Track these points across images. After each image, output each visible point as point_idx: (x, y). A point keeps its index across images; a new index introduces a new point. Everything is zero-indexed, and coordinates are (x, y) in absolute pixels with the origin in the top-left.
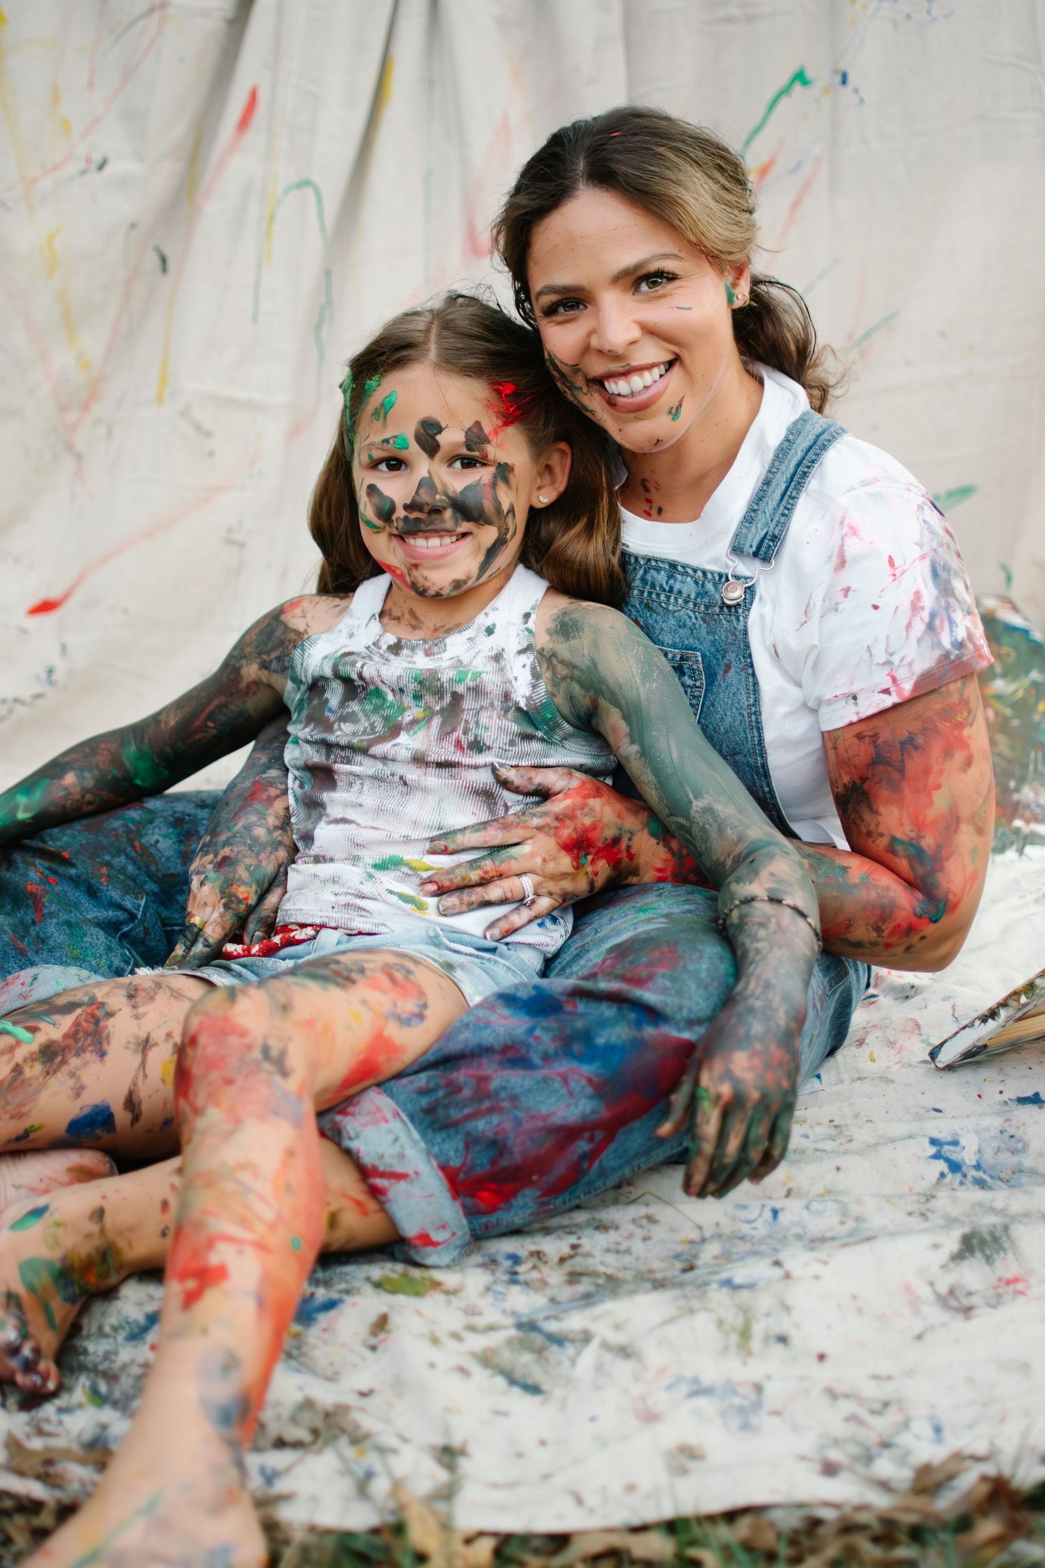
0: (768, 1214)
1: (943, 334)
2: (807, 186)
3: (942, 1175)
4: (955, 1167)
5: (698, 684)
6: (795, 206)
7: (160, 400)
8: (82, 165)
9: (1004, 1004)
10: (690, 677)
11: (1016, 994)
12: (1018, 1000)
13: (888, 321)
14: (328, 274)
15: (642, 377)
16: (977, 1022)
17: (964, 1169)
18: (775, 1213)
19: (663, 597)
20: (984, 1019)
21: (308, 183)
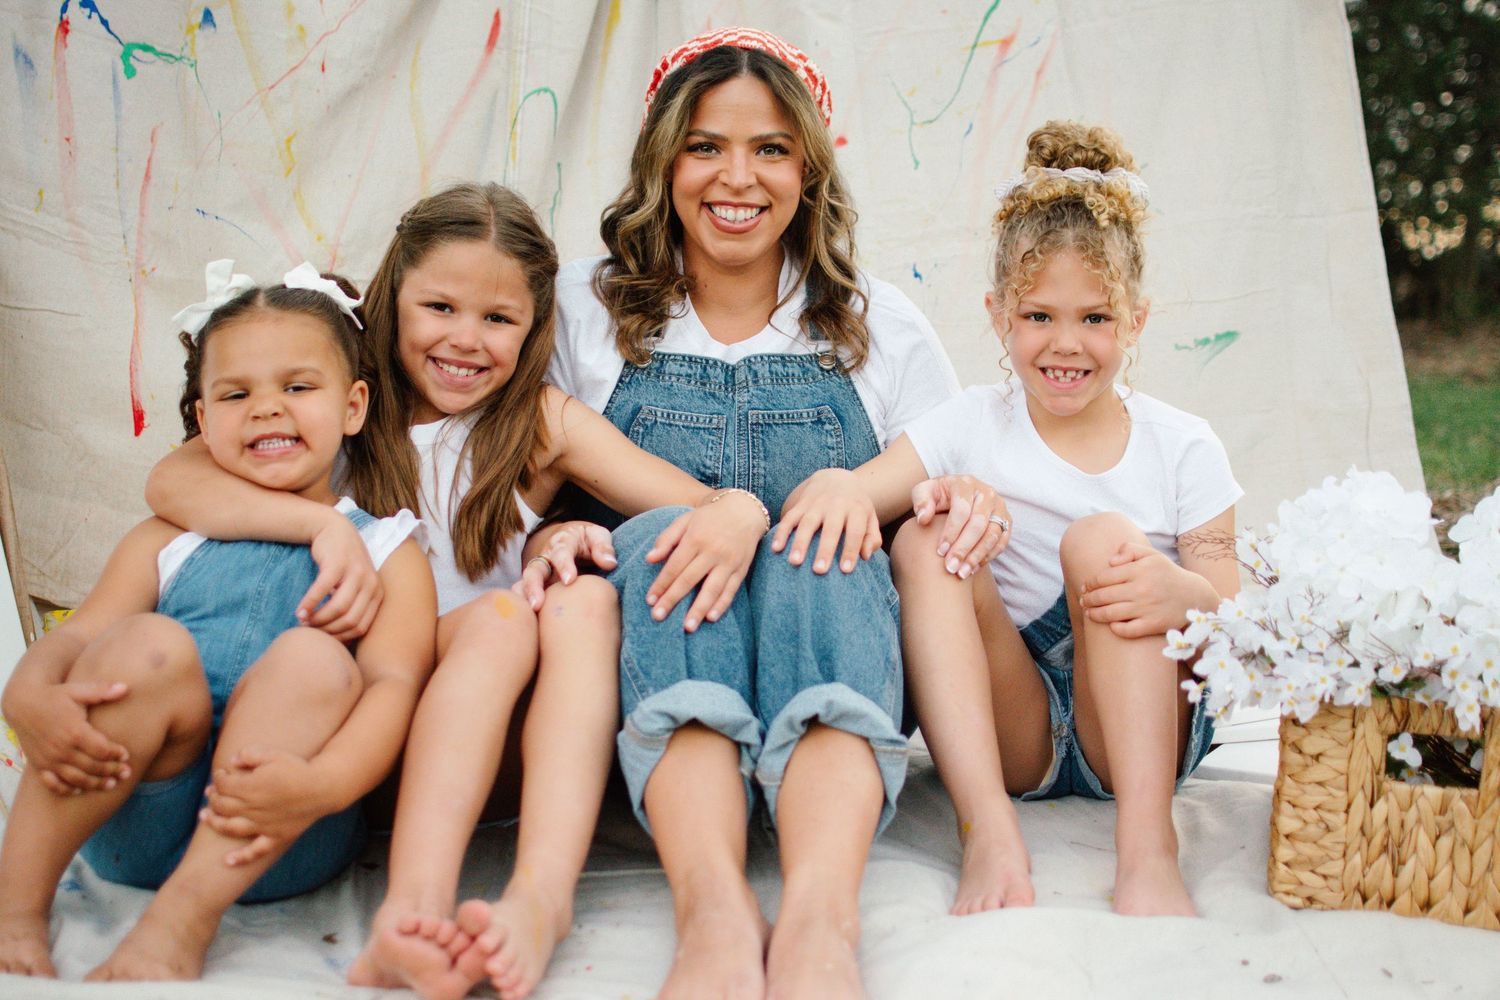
2: (1047, 56)
5: (836, 426)
6: (1039, 73)
10: (830, 424)
14: (559, 166)
15: (746, 211)
19: (784, 381)
21: (546, 90)
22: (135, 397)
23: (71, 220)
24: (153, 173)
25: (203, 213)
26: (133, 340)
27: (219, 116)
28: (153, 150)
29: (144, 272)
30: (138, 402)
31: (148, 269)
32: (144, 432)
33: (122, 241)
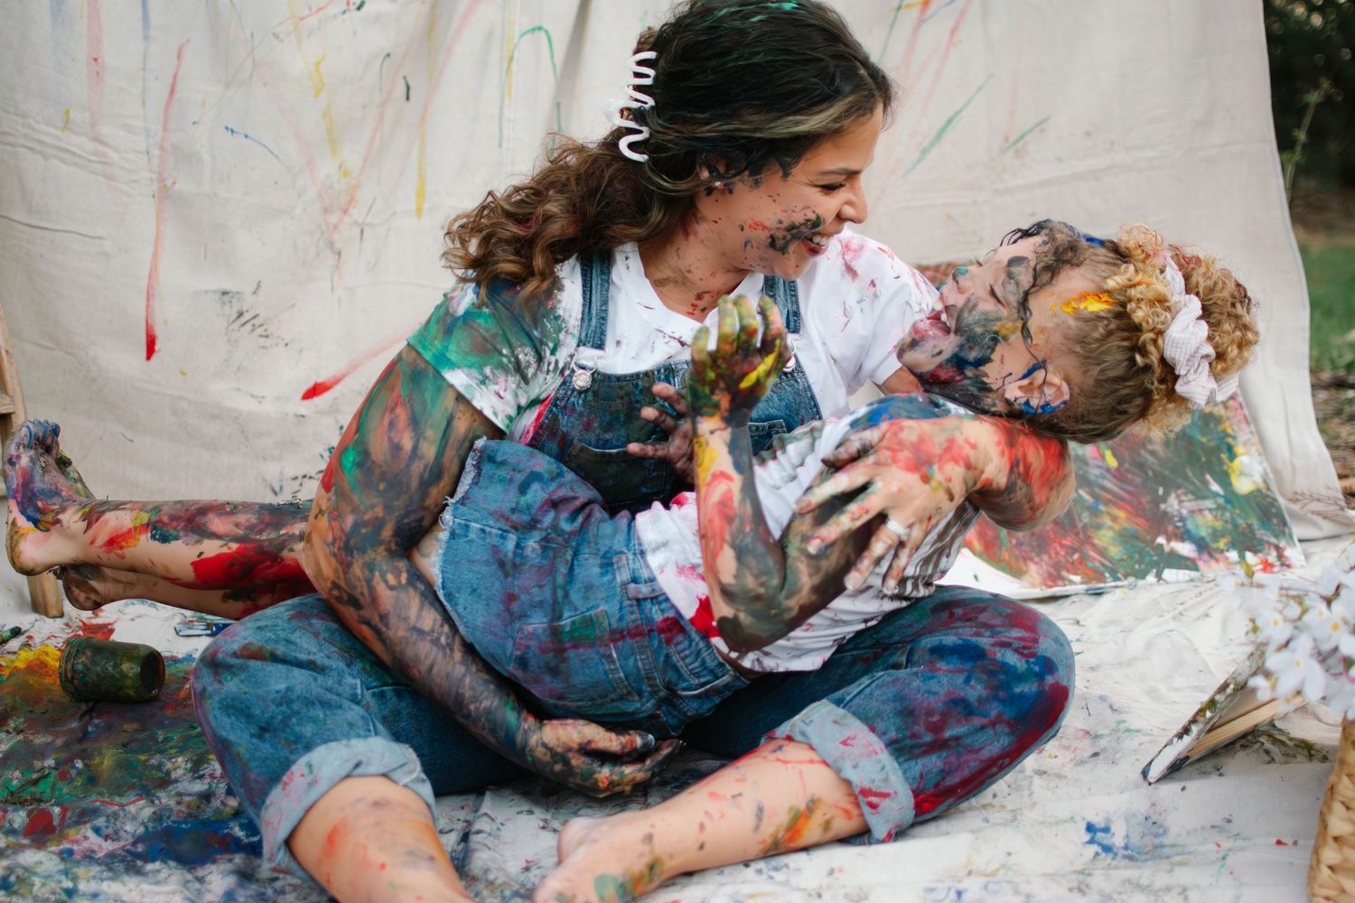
0: (953, 895)
1: (1088, 134)
2: (963, 13)
3: (1097, 854)
4: (1107, 849)
6: (953, 31)
7: (419, 212)
8: (344, 7)
9: (1194, 721)
11: (1201, 711)
12: (1204, 716)
13: (1041, 125)
14: (558, 105)
16: (1175, 740)
17: (1115, 850)
18: (959, 894)
20: (1180, 736)
21: (540, 29)
22: (150, 322)
23: (97, 139)
24: (178, 88)
25: (232, 131)
26: (152, 264)
27: (252, 36)
28: (178, 67)
29: (165, 186)
30: (152, 327)
31: (169, 182)
32: (155, 357)
33: (146, 158)
